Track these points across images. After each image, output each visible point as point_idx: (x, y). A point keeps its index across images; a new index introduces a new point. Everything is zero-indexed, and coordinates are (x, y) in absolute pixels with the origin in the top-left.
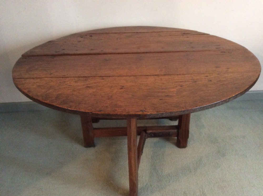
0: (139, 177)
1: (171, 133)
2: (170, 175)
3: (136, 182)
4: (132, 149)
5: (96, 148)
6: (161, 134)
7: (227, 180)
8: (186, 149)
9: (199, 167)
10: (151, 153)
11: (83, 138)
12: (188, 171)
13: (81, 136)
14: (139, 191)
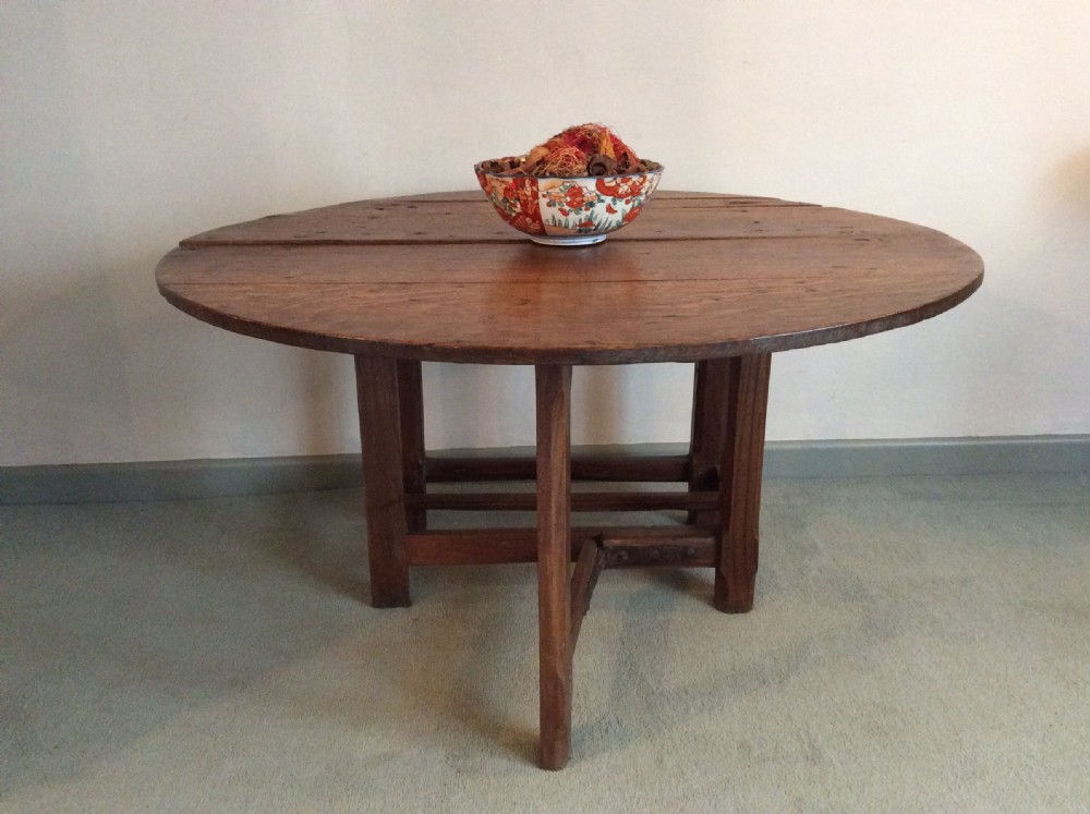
0: (574, 698)
1: (692, 551)
2: (690, 692)
3: (562, 677)
4: (553, 542)
5: (415, 609)
6: (657, 552)
7: (899, 708)
8: (748, 614)
9: (797, 668)
10: (620, 625)
11: (369, 579)
12: (758, 678)
13: (364, 573)
14: (574, 737)
